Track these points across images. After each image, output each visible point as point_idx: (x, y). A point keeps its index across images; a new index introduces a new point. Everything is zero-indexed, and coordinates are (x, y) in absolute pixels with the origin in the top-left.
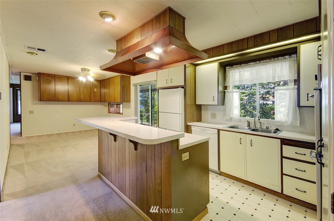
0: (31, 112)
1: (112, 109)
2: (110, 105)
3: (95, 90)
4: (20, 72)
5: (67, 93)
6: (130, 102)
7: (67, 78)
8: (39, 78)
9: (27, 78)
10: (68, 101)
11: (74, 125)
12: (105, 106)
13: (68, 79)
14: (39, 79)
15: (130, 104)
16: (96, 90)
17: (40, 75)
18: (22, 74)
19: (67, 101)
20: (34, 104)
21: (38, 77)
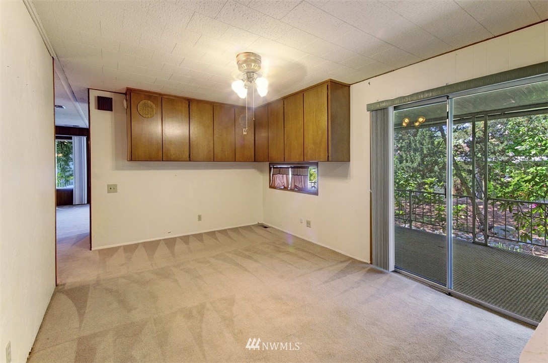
0: (112, 189)
1: (280, 180)
2: (274, 168)
3: (244, 133)
4: (89, 89)
5: (188, 141)
6: (350, 161)
7: (187, 102)
8: (129, 102)
9: (104, 104)
10: (190, 161)
11: (200, 218)
12: (261, 171)
13: (189, 105)
14: (129, 105)
15: (348, 166)
16: (246, 133)
17: (129, 93)
18: (94, 95)
19: (188, 159)
20: (117, 168)
21: (127, 100)
